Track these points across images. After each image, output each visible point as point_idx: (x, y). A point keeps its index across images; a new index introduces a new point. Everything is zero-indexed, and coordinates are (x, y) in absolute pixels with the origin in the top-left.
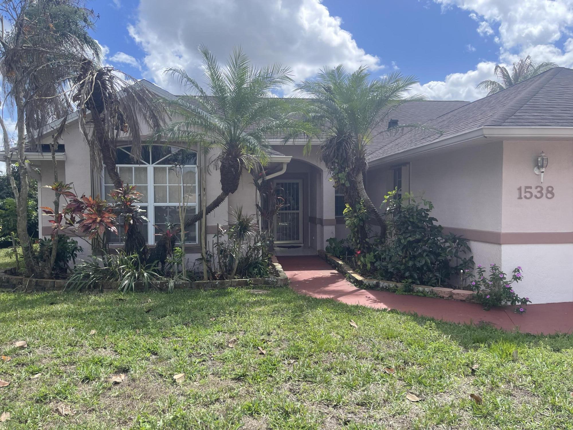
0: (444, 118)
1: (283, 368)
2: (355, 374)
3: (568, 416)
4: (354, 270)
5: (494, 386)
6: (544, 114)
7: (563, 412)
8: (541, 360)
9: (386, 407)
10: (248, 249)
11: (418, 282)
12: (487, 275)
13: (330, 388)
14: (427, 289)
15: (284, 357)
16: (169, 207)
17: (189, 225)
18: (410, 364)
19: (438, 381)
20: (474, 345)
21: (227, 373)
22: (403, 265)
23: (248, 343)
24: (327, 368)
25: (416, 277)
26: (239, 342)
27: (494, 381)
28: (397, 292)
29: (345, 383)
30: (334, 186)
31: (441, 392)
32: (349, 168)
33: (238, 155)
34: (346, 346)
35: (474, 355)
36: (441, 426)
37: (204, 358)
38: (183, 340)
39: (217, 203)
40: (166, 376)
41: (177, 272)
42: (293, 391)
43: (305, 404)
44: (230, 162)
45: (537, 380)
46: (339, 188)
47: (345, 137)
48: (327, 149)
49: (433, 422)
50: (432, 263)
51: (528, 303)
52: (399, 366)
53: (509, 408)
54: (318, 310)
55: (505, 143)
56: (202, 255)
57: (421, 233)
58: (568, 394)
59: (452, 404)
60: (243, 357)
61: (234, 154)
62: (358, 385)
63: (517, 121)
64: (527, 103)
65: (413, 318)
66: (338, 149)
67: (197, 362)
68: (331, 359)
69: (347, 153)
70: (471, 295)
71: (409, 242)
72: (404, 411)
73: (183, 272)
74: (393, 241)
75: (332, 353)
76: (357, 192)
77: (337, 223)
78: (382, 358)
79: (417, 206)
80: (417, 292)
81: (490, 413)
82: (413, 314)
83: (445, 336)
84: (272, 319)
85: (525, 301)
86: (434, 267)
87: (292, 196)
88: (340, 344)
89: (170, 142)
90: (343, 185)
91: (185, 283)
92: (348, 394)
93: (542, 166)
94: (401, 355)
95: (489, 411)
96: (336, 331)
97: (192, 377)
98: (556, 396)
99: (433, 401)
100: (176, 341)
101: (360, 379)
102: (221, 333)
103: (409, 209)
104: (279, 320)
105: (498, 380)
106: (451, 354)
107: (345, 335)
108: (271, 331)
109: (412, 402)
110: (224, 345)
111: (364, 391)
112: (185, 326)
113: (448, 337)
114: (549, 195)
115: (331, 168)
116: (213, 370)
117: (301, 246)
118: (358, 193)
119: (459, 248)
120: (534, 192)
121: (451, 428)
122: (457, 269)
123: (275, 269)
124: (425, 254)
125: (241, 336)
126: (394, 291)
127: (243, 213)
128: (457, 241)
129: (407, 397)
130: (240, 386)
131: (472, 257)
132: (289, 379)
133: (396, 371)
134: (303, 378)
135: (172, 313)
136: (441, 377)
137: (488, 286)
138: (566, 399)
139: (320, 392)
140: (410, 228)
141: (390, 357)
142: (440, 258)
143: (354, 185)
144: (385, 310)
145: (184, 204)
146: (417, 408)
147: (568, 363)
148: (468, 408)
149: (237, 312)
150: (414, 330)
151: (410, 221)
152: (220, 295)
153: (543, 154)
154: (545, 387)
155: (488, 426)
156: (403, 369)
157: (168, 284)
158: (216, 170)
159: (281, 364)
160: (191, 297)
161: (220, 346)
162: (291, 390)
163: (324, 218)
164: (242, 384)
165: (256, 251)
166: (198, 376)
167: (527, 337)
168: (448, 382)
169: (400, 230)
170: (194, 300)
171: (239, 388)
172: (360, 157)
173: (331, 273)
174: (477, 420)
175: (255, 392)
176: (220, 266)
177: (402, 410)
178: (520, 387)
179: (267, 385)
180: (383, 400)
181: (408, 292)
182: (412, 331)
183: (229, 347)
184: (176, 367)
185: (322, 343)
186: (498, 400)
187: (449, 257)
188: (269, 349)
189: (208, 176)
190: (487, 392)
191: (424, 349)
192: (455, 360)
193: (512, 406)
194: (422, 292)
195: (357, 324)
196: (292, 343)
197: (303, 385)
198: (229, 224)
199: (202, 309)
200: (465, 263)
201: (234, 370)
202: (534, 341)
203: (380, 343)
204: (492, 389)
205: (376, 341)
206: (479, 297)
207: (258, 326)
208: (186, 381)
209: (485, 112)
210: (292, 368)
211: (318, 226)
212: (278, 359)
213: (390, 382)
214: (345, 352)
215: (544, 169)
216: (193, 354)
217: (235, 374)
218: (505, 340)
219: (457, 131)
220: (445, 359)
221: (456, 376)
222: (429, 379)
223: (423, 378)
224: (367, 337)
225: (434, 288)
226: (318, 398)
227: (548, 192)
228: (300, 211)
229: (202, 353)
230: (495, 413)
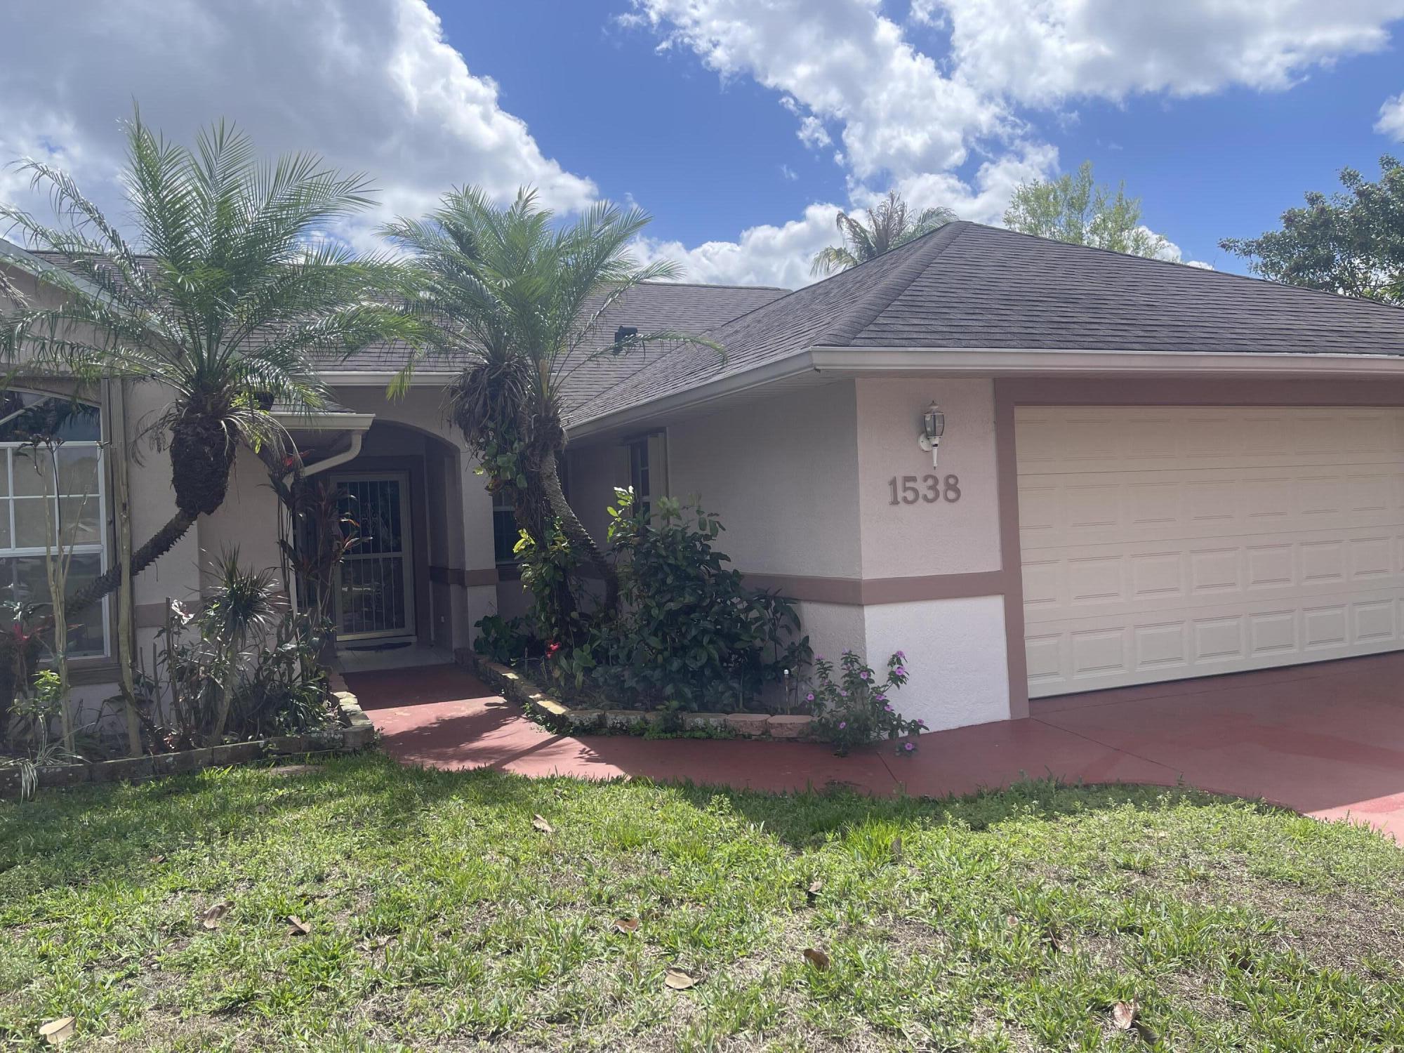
0: (737, 326)
1: (359, 962)
2: (543, 948)
3: (1004, 970)
4: (543, 692)
5: (854, 926)
6: (932, 322)
7: (992, 963)
8: (948, 854)
9: (617, 1016)
10: (261, 660)
11: (695, 706)
12: (837, 676)
13: (481, 992)
14: (714, 720)
15: (360, 933)
16: (18, 559)
17: (81, 607)
18: (675, 902)
19: (735, 932)
20: (813, 838)
21: (199, 999)
22: (659, 670)
23: (259, 909)
24: (475, 943)
25: (690, 696)
26: (233, 912)
27: (853, 913)
28: (646, 734)
29: (521, 973)
30: (487, 488)
31: (743, 957)
32: (522, 443)
33: (223, 410)
34: (522, 882)
35: (812, 861)
36: (741, 1036)
37: (131, 966)
38: (66, 928)
39: (163, 543)
40: (18, 1031)
41: (44, 739)
42: (383, 1017)
43: (415, 1045)
44: (199, 430)
45: (940, 897)
46: (500, 491)
47: (509, 366)
48: (466, 394)
49: (725, 1030)
50: (722, 660)
51: (922, 731)
52: (650, 911)
53: (885, 968)
54: (454, 801)
55: (858, 380)
56: (123, 688)
57: (694, 590)
58: (1002, 921)
59: (765, 979)
60: (245, 951)
61: (209, 408)
62: (552, 973)
63: (880, 335)
64: (900, 298)
65: (682, 792)
66: (494, 397)
67: (110, 982)
68: (485, 919)
69: (515, 406)
70: (808, 724)
71: (670, 612)
72: (660, 1016)
73: (66, 739)
74: (634, 614)
75: (487, 904)
76: (546, 501)
77: (501, 579)
78: (610, 898)
79: (684, 529)
80: (693, 729)
81: (846, 987)
82: (683, 783)
83: (752, 826)
84: (329, 837)
85: (916, 726)
86: (728, 667)
87: (383, 516)
88: (509, 877)
89: (16, 379)
90: (511, 483)
91: (72, 769)
92: (525, 999)
93: (934, 434)
94: (654, 885)
95: (843, 983)
96: (498, 848)
97: (96, 1023)
98: (977, 928)
99: (724, 980)
100: (46, 931)
101: (556, 957)
102: (180, 893)
103: (667, 536)
104: (350, 841)
105: (860, 909)
106: (766, 865)
107: (520, 853)
108: (327, 870)
109: (677, 992)
110: (191, 926)
111: (565, 984)
112: (71, 889)
113: (759, 827)
114: (951, 495)
115: (478, 444)
116: (159, 996)
117: (410, 643)
118: (548, 502)
119: (778, 620)
120: (922, 488)
121: (764, 1036)
122: (777, 668)
123: (340, 708)
124: (706, 640)
125: (239, 895)
126: (640, 732)
127: (239, 566)
128: (773, 604)
129: (668, 981)
130: (236, 1028)
131: (807, 638)
132: (373, 988)
133: (641, 924)
134: (412, 980)
135: (32, 857)
136: (742, 921)
137: (841, 702)
138: (999, 931)
139: (456, 1005)
140: (669, 581)
141: (629, 892)
142: (738, 645)
143: (536, 482)
144: (618, 781)
145: (61, 550)
146: (689, 1002)
147: (1001, 854)
148: (801, 983)
149: (227, 833)
150: (686, 820)
151: (669, 565)
152: (179, 791)
153: (935, 408)
154: (957, 910)
155: (842, 1017)
156: (657, 917)
157: (20, 777)
158: (159, 450)
159: (353, 952)
160: (88, 805)
161: (179, 931)
162: (378, 1014)
163: (468, 568)
164: (241, 1022)
165: (283, 666)
166: (115, 1019)
167: (921, 804)
168: (758, 931)
169: (649, 586)
170: (102, 812)
171: (234, 1033)
172: (547, 416)
173: (487, 705)
174: (819, 1008)
175: (279, 1037)
176: (179, 712)
177: (655, 1015)
178: (908, 918)
179: (313, 1013)
180: (612, 998)
181: (671, 732)
182: (679, 824)
183: (205, 929)
184: (47, 1002)
185: (462, 882)
186: (862, 953)
187: (758, 643)
188: (318, 918)
189: (136, 469)
190: (839, 941)
191: (706, 863)
192: (773, 878)
193: (892, 963)
194: (703, 730)
195: (550, 824)
196: (382, 893)
197: (414, 997)
198: (203, 598)
199: (124, 836)
200: (793, 653)
201: (218, 988)
202: (933, 812)
203: (604, 862)
204: (849, 932)
205: (595, 858)
206: (824, 726)
207: (291, 862)
208: (76, 1037)
209: (817, 315)
210: (382, 957)
211: (454, 589)
212: (343, 941)
213: (627, 952)
214: (520, 896)
215: (937, 438)
216: (96, 961)
217: (223, 999)
218: (876, 817)
219: (761, 357)
220: (751, 879)
221: (776, 913)
222: (716, 930)
223: (703, 929)
224: (573, 851)
225: (729, 717)
226: (449, 1023)
227: (950, 487)
228: (406, 554)
229: (125, 956)
230: (856, 985)
